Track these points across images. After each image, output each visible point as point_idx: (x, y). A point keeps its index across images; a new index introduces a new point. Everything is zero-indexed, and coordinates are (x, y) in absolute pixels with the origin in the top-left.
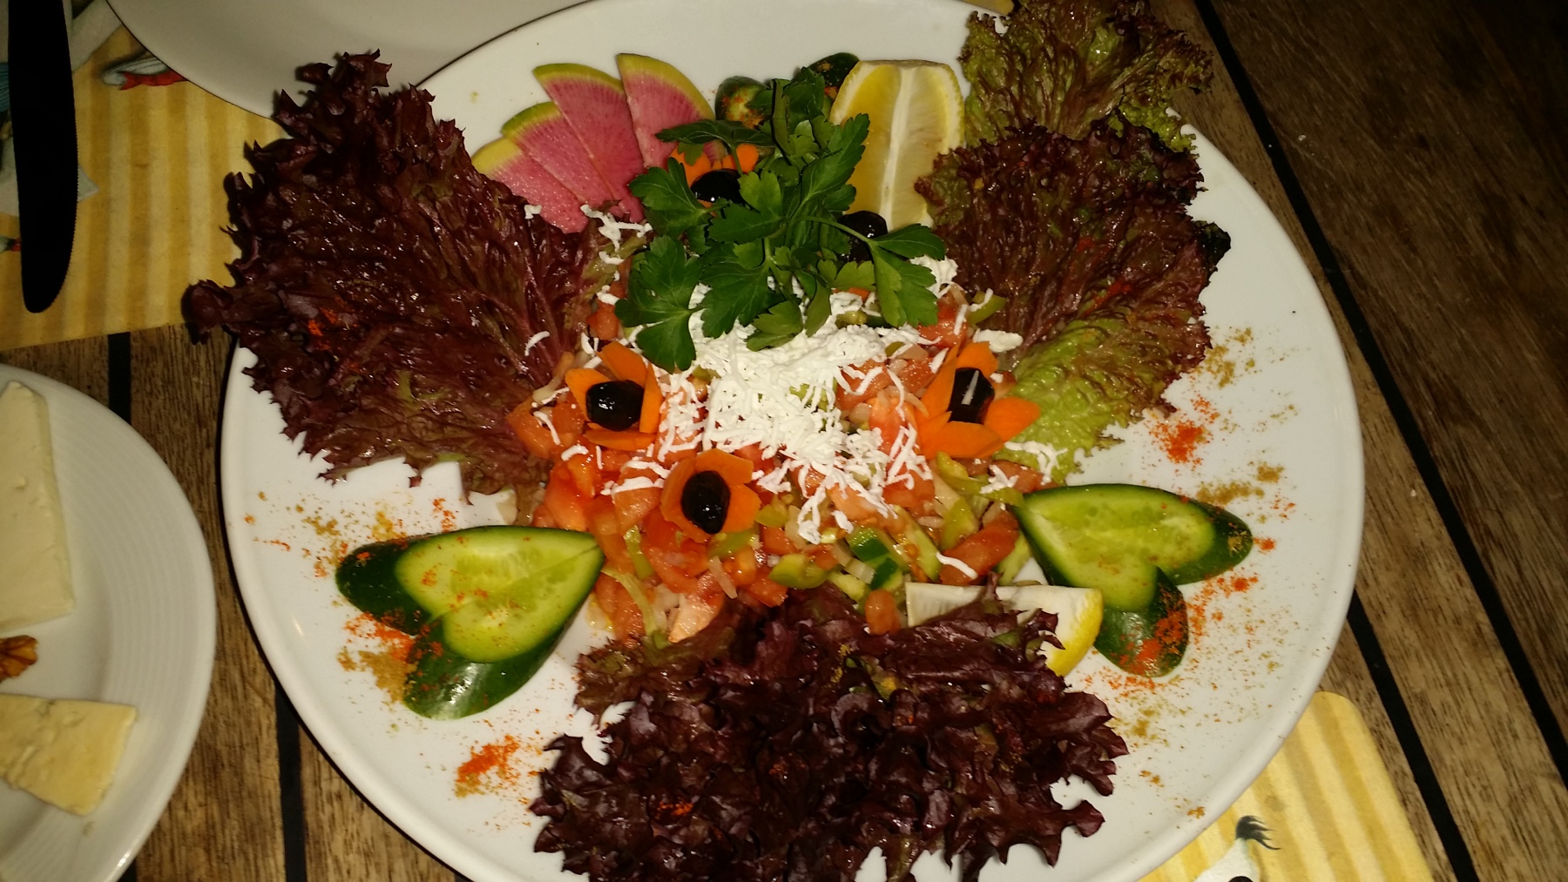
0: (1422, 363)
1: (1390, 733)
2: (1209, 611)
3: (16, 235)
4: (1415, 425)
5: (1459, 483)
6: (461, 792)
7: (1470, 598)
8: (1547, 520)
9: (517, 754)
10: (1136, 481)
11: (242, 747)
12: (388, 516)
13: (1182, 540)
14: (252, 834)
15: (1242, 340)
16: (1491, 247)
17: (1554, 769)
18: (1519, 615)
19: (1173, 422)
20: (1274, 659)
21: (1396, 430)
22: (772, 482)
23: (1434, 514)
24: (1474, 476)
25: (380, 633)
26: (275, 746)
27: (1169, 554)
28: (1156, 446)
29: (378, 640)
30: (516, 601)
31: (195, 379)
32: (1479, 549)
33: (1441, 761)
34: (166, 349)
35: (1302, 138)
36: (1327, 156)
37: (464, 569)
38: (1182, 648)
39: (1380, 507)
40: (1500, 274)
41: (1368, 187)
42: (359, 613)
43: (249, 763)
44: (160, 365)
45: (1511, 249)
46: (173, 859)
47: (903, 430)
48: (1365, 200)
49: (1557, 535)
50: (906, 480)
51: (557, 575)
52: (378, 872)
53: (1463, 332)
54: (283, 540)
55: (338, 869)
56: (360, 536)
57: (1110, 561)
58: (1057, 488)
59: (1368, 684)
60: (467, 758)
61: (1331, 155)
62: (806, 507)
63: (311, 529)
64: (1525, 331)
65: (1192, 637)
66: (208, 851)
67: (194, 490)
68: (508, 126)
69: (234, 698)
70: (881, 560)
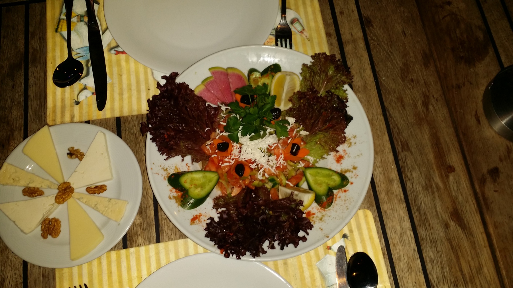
0: (401, 137)
1: (378, 219)
2: (338, 196)
3: (94, 91)
4: (396, 151)
5: (403, 165)
6: (191, 224)
7: (400, 191)
8: (421, 174)
9: (202, 217)
10: (328, 167)
11: (147, 208)
12: (177, 167)
13: (335, 181)
14: (149, 225)
15: (354, 138)
16: (423, 109)
17: (411, 228)
18: (410, 195)
19: (338, 154)
20: (348, 207)
21: (392, 152)
22: (253, 166)
23: (396, 172)
24: (407, 163)
25: (176, 192)
26: (153, 208)
27: (332, 184)
28: (334, 159)
29: (176, 193)
30: (202, 186)
31: (135, 128)
32: (404, 180)
33: (387, 225)
34: (128, 120)
35: (384, 78)
36: (389, 83)
37: (192, 179)
38: (332, 203)
39: (384, 170)
40: (423, 116)
41: (397, 92)
42: (172, 188)
43: (148, 211)
44: (127, 124)
45: (427, 109)
46: (134, 229)
47: (281, 156)
48: (396, 95)
49: (423, 178)
50: (281, 166)
51: (210, 181)
52: (174, 234)
53: (412, 129)
54: (158, 173)
55: (166, 233)
56: (172, 171)
57: (320, 184)
58: (313, 167)
59: (375, 208)
60: (192, 217)
61: (390, 84)
62: (260, 172)
63: (163, 170)
64: (426, 130)
65: (334, 201)
66: (140, 228)
67: (135, 153)
68: (203, 82)
69: (145, 198)
70: (274, 182)
